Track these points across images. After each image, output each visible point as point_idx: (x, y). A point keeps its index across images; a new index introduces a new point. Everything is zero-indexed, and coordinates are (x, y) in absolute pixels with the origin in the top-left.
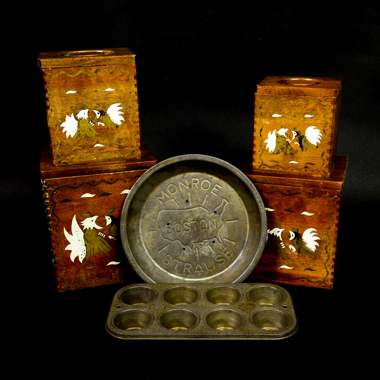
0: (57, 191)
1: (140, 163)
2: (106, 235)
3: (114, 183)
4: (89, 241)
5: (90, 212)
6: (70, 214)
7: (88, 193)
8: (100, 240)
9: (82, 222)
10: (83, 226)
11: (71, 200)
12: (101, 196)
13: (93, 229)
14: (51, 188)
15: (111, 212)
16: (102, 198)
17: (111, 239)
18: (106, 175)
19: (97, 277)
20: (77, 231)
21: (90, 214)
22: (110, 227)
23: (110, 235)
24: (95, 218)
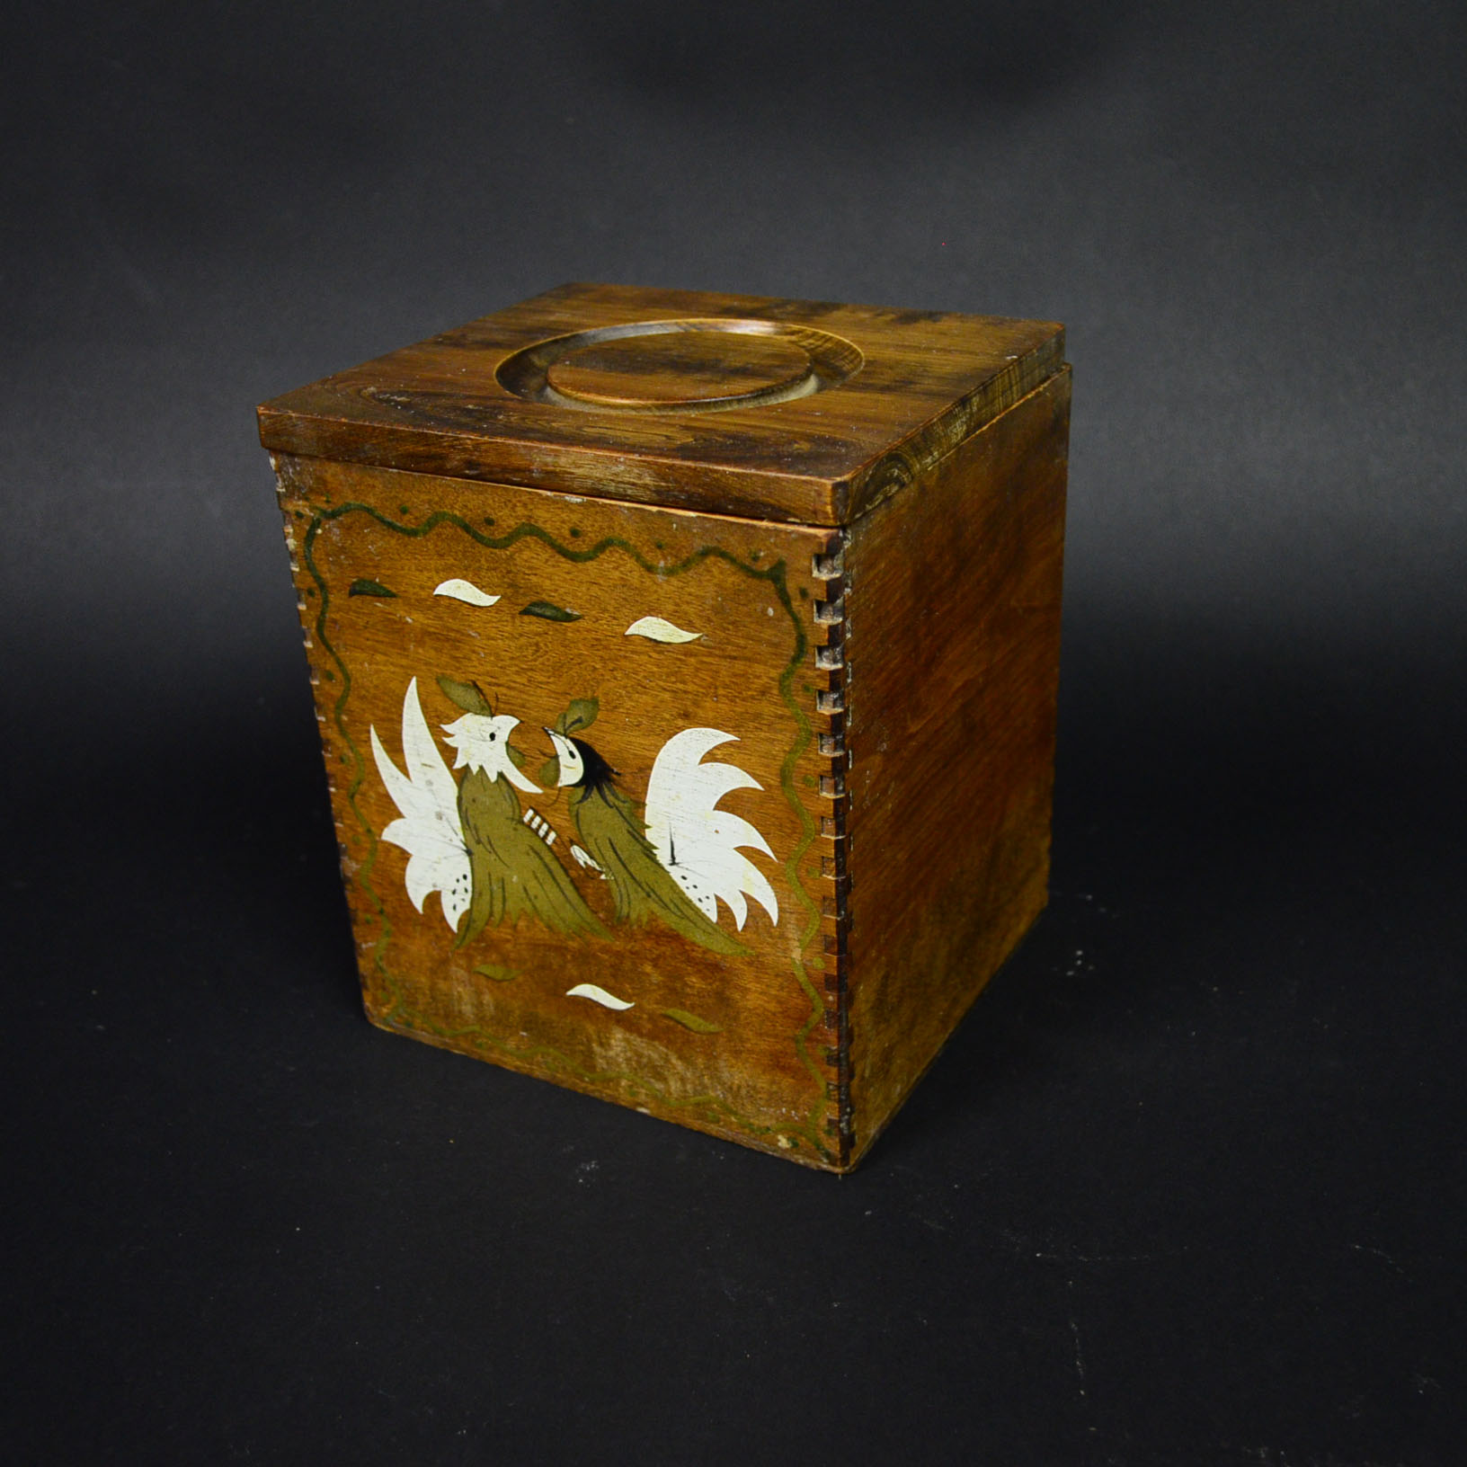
0: (327, 526)
1: (733, 474)
2: (558, 836)
3: (591, 559)
4: (485, 840)
5: (479, 684)
6: (392, 664)
7: (464, 578)
8: (532, 848)
9: (446, 728)
10: (455, 750)
11: (393, 596)
12: (526, 612)
13: (497, 782)
14: (301, 502)
15: (579, 720)
16: (533, 627)
17: (582, 863)
18: (547, 498)
19: (524, 1031)
20: (430, 766)
21: (482, 697)
22: (578, 803)
23: (577, 845)
24: (505, 724)
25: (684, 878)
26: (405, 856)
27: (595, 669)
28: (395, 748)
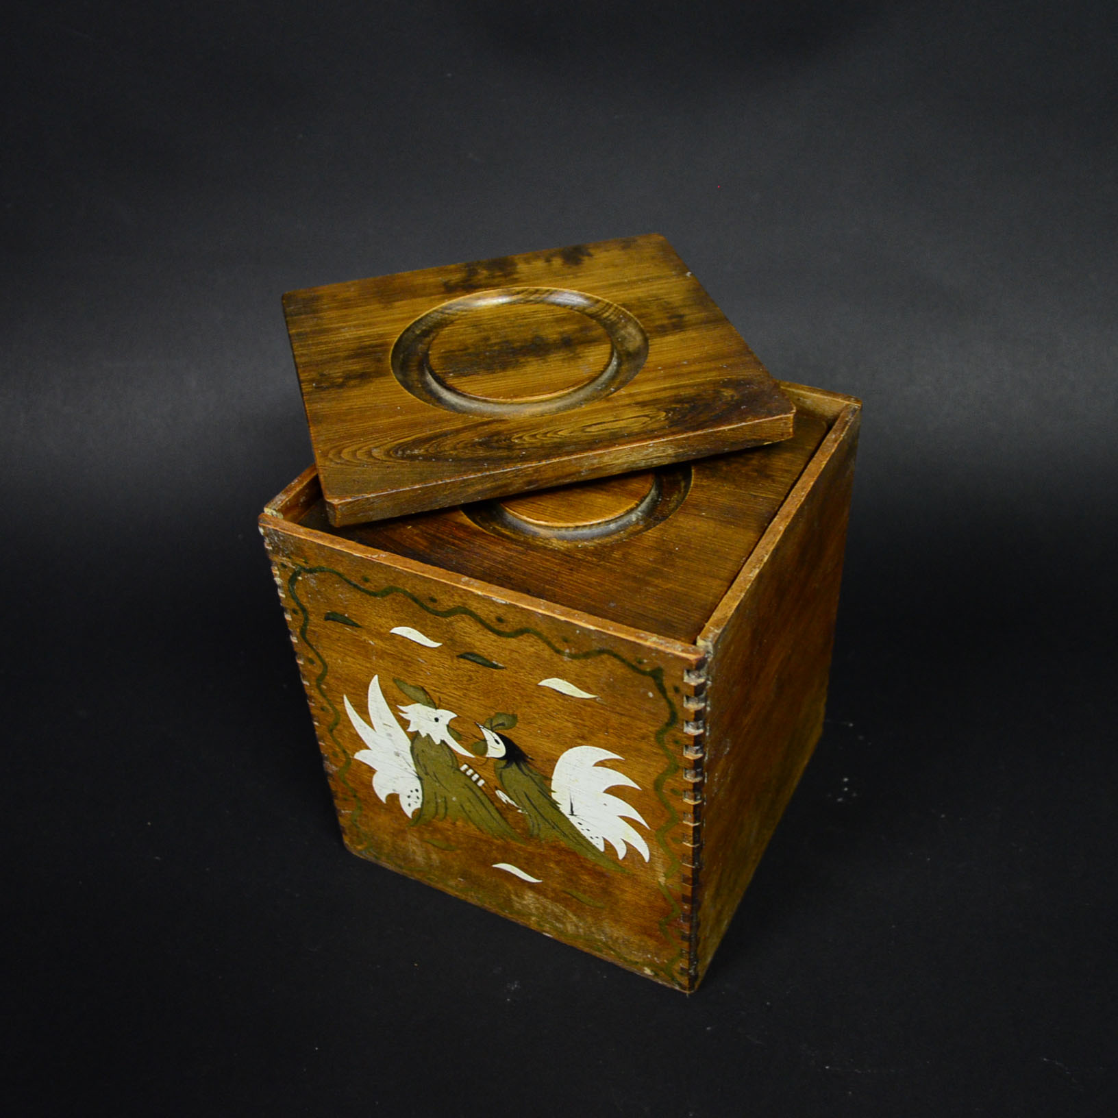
0: (306, 577)
2: (486, 783)
3: (512, 637)
4: (431, 774)
5: (425, 688)
6: (359, 664)
7: (414, 628)
9: (401, 708)
10: (408, 722)
11: (359, 626)
12: (463, 657)
13: (440, 745)
14: (285, 558)
15: (503, 724)
16: (467, 666)
17: (504, 800)
19: (461, 877)
20: (389, 726)
21: (428, 697)
22: (502, 768)
23: (500, 790)
24: (447, 716)
25: (580, 824)
26: (372, 771)
27: (514, 699)
28: (363, 711)
